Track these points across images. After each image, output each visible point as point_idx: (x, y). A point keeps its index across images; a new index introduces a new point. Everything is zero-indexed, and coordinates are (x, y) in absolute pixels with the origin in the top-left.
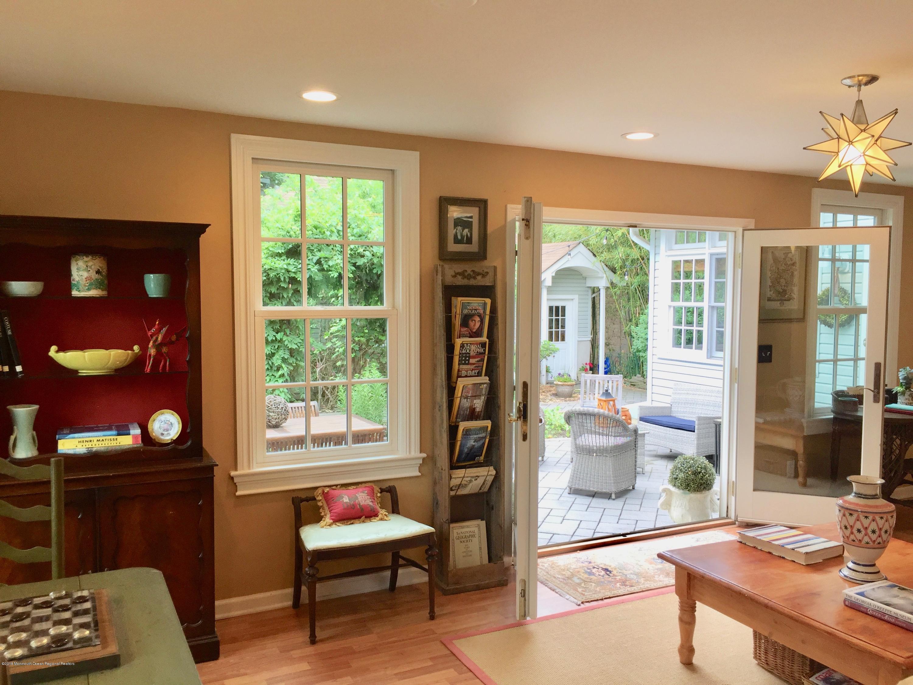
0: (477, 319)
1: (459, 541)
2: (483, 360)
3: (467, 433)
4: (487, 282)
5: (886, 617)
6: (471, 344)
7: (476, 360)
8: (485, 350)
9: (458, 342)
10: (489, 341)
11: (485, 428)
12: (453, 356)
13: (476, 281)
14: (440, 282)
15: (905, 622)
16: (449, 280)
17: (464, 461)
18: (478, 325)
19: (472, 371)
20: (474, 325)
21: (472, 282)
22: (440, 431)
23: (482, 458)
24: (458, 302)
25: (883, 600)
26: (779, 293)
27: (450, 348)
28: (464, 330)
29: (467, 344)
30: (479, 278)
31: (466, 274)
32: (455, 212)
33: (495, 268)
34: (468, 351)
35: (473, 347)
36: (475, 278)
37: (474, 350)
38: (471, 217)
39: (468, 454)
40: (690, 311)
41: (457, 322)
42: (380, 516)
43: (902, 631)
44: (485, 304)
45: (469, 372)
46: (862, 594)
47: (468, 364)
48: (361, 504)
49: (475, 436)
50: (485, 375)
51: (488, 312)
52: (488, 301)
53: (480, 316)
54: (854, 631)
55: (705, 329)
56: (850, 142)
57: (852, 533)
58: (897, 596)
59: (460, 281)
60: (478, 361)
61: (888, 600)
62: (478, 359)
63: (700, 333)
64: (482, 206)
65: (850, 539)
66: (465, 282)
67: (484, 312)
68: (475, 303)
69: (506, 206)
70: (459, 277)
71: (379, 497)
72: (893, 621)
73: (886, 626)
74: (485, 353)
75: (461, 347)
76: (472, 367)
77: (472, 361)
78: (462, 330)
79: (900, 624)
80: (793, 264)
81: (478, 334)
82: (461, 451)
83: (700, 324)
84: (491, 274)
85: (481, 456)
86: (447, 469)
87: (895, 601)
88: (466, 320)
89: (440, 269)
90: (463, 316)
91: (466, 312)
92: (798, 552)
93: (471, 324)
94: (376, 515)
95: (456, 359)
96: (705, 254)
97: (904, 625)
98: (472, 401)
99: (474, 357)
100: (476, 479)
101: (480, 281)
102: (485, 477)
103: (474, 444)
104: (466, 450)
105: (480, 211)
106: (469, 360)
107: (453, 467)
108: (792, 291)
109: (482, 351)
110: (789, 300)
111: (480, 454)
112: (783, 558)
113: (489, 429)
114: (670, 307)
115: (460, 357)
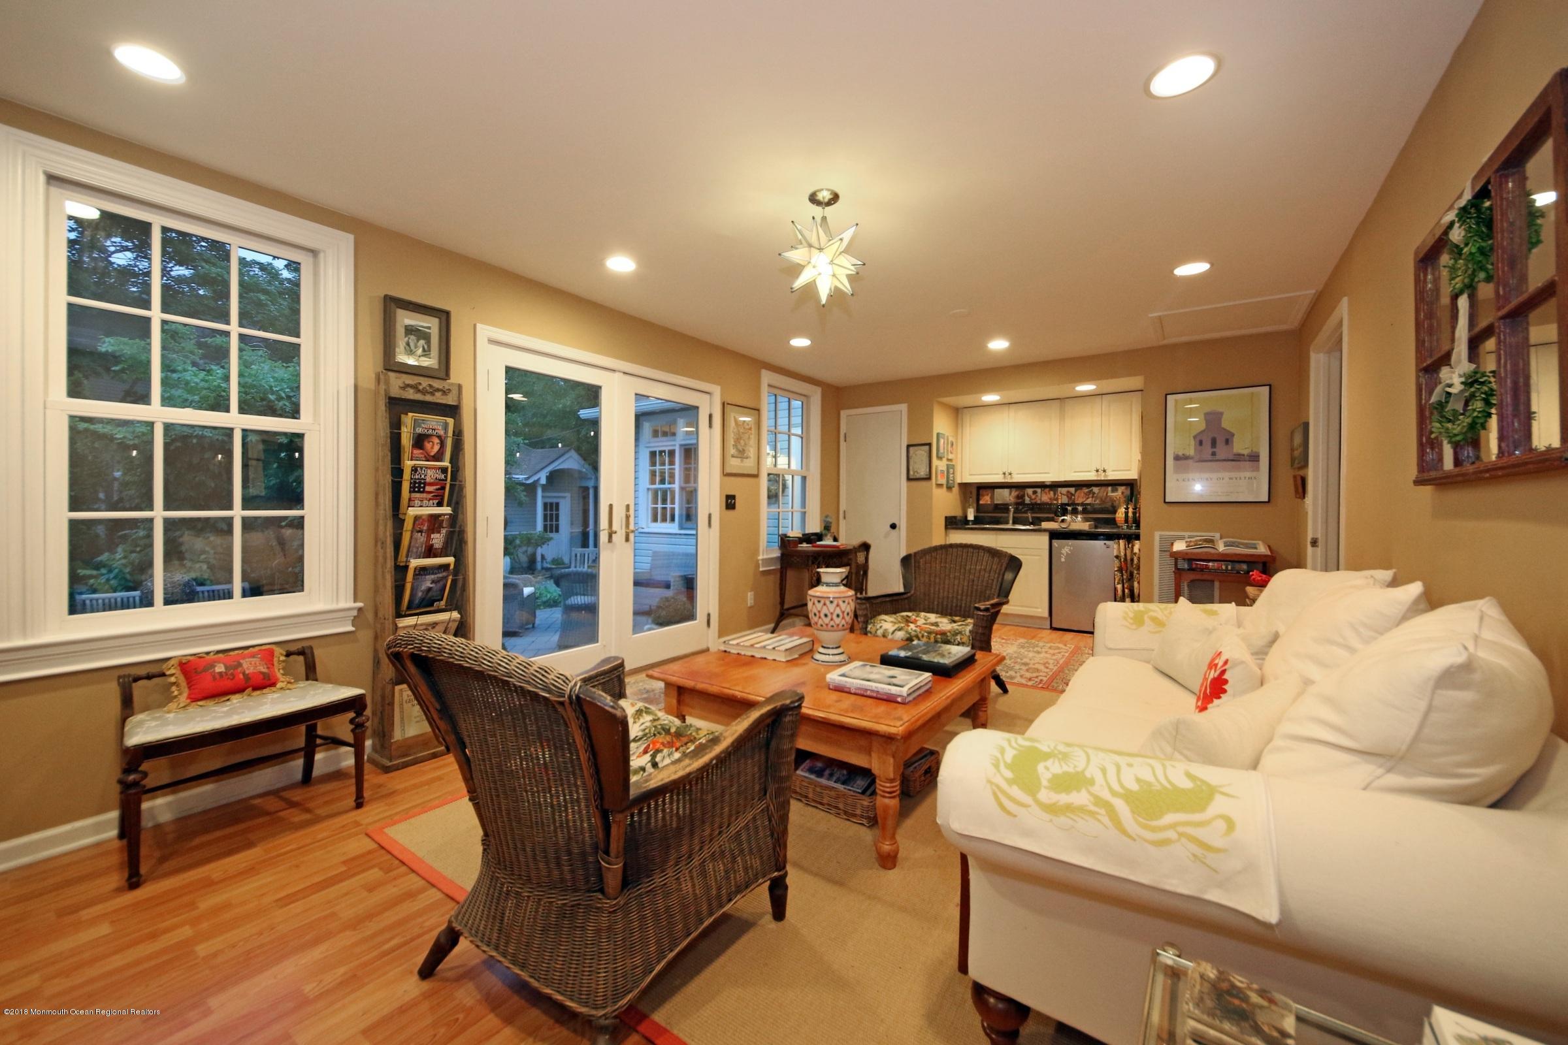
0: (437, 441)
1: (410, 705)
2: (443, 488)
3: (422, 571)
4: (450, 400)
5: (868, 693)
6: (427, 468)
7: (435, 487)
8: (446, 477)
9: (408, 464)
10: (452, 468)
11: (445, 567)
12: (401, 482)
13: (434, 398)
14: (382, 392)
15: (886, 694)
16: (395, 392)
17: (419, 607)
18: (436, 448)
19: (429, 500)
20: (432, 448)
21: (428, 398)
22: (383, 573)
23: (443, 603)
24: (409, 419)
25: (862, 677)
26: (740, 451)
27: (397, 472)
28: (417, 452)
29: (421, 468)
30: (438, 394)
31: (421, 387)
32: (406, 319)
33: (460, 387)
34: (423, 476)
35: (430, 472)
36: (432, 394)
37: (431, 476)
38: (429, 328)
39: (423, 600)
40: (665, 492)
41: (406, 440)
42: (279, 685)
43: (885, 702)
44: (446, 426)
45: (425, 502)
46: (843, 675)
47: (423, 492)
48: (247, 672)
49: (433, 576)
50: (447, 506)
51: (450, 433)
52: (451, 421)
53: (439, 437)
54: (847, 711)
55: (677, 506)
56: (821, 249)
57: (832, 619)
58: (872, 673)
59: (411, 395)
60: (437, 490)
61: (866, 676)
62: (438, 487)
63: (673, 510)
64: (444, 318)
65: (829, 626)
66: (419, 397)
67: (445, 433)
68: (433, 423)
69: (475, 326)
70: (411, 391)
71: (283, 661)
72: (875, 695)
73: (870, 701)
74: (446, 480)
75: (412, 470)
76: (430, 496)
77: (428, 488)
78: (415, 452)
79: (881, 697)
80: (750, 429)
81: (438, 457)
82: (412, 595)
83: (673, 502)
84: (455, 392)
85: (442, 600)
86: (391, 618)
87: (872, 676)
88: (419, 441)
89: (382, 377)
90: (416, 435)
91: (419, 430)
92: (779, 651)
93: (428, 445)
94: (273, 684)
95: (406, 486)
96: (675, 445)
97: (885, 697)
98: (429, 537)
99: (431, 484)
100: (434, 627)
101: (438, 398)
102: (446, 624)
103: (431, 586)
104: (420, 594)
105: (440, 323)
106: (424, 488)
107: (399, 615)
108: (749, 451)
109: (443, 477)
110: (747, 458)
111: (439, 598)
112: (765, 658)
113: (452, 567)
114: (648, 489)
115: (411, 483)
